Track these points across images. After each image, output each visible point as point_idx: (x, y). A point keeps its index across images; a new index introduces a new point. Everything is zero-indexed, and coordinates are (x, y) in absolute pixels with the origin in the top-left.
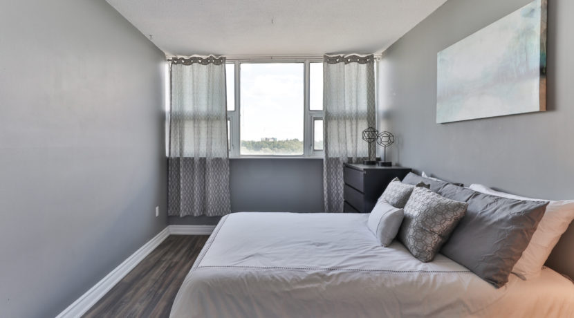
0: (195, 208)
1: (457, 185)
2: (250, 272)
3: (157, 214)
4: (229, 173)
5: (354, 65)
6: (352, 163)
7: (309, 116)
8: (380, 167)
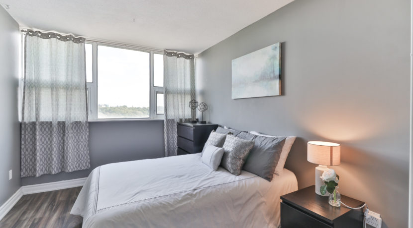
0: (53, 166)
1: (245, 132)
2: (143, 204)
3: (11, 177)
4: (88, 134)
5: (182, 59)
6: (182, 122)
7: (153, 91)
8: (200, 125)
